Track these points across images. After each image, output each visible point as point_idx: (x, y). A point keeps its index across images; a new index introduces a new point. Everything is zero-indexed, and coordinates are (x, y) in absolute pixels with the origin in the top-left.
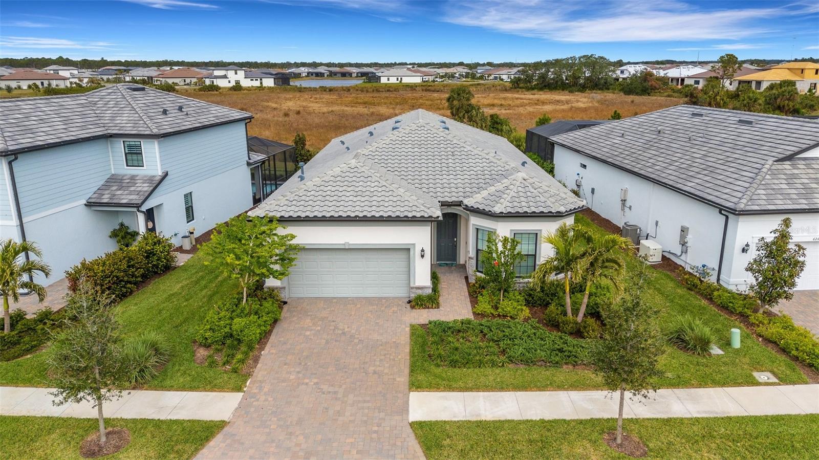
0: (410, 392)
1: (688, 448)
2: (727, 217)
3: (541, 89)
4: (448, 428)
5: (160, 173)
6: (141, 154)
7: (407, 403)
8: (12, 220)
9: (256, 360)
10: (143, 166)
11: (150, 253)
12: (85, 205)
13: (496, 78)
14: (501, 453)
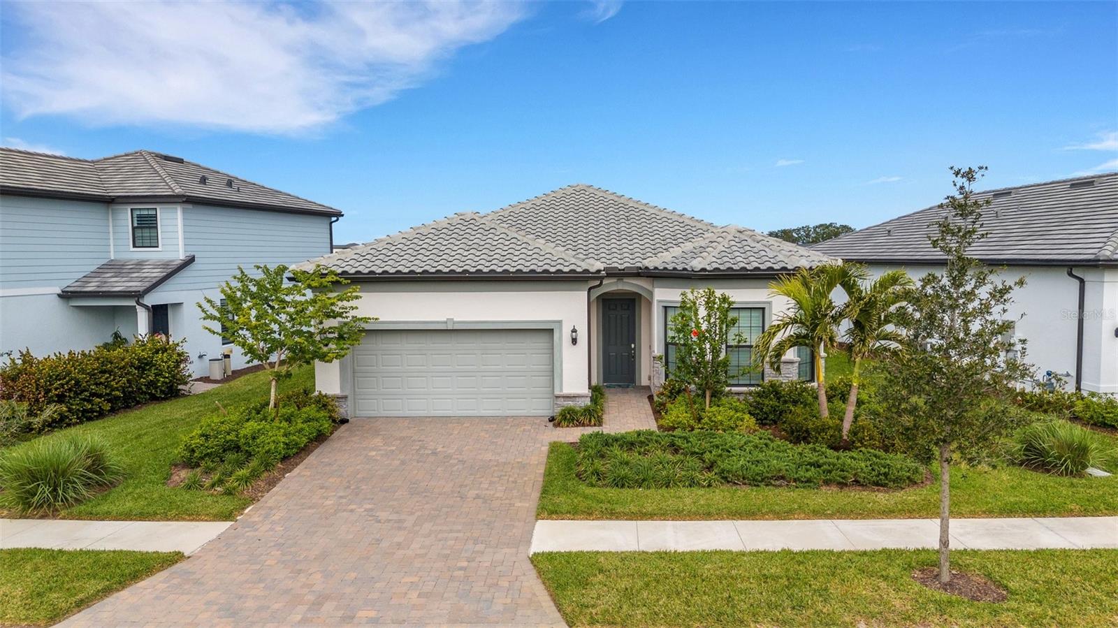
0: (537, 519)
1: (1089, 588)
2: (1082, 281)
4: (602, 559)
5: (181, 256)
6: (156, 228)
7: (531, 533)
9: (272, 483)
10: (158, 246)
11: (147, 364)
12: (59, 295)
14: (704, 593)
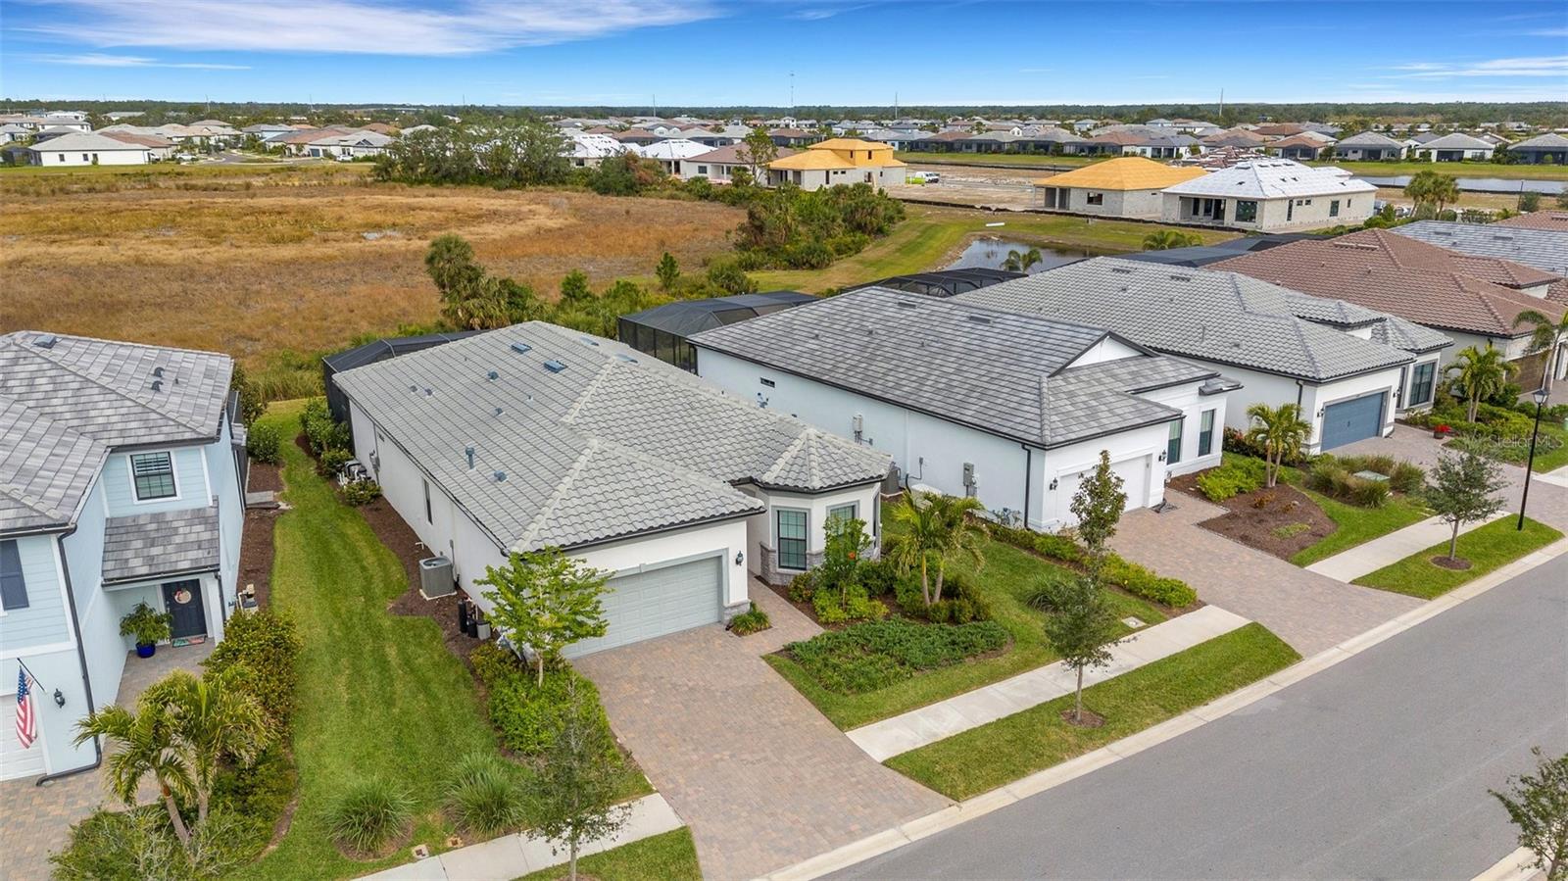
0: (843, 733)
2: (1031, 452)
3: (438, 183)
5: (210, 502)
6: (172, 473)
7: (854, 745)
8: (69, 639)
10: (175, 495)
12: (102, 585)
13: (315, 153)
